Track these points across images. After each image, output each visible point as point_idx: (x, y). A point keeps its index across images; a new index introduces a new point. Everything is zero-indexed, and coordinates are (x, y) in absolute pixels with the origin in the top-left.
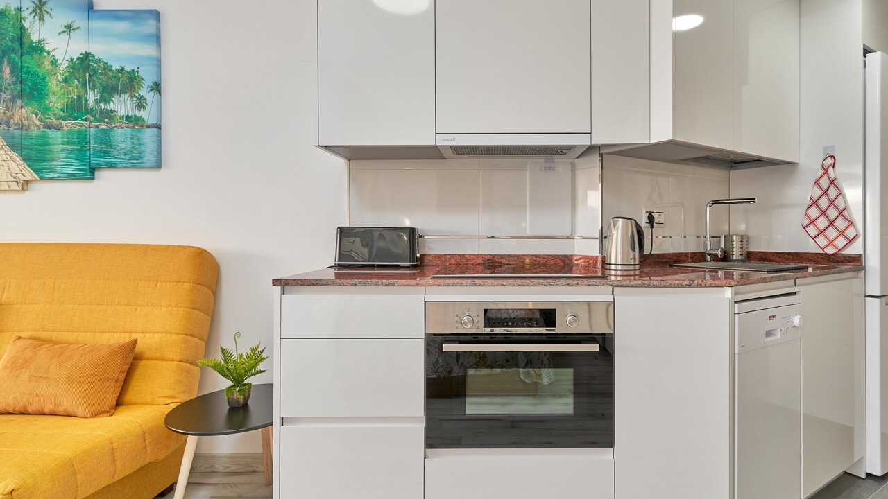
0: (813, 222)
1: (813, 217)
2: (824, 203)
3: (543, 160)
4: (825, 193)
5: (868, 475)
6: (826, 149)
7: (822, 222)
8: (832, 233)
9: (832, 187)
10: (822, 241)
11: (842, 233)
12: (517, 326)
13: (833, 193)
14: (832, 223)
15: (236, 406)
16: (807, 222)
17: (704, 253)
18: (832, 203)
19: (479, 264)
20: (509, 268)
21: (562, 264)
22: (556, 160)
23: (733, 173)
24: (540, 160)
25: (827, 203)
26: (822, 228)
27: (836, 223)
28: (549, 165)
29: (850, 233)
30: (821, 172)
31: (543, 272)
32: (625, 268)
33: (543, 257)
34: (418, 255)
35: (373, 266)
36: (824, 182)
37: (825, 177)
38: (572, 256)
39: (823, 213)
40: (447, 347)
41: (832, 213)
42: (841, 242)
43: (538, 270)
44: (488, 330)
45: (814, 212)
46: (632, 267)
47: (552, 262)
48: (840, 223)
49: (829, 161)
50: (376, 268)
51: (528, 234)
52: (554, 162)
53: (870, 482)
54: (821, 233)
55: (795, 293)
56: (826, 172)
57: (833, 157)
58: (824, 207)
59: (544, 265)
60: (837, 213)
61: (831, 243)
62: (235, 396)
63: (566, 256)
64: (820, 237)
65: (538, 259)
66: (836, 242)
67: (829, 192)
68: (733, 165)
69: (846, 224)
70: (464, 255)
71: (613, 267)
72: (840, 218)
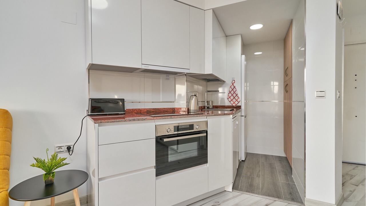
0: (230, 97)
1: (230, 96)
2: (232, 92)
3: (166, 76)
4: (233, 90)
5: (242, 160)
6: (233, 78)
7: (232, 98)
8: (234, 100)
9: (234, 88)
10: (232, 102)
11: (237, 100)
12: (187, 130)
13: (234, 90)
14: (234, 98)
15: (50, 183)
16: (229, 97)
17: (205, 106)
18: (234, 92)
19: (145, 112)
20: (156, 113)
21: (172, 111)
22: (170, 76)
23: (208, 83)
24: (165, 76)
25: (233, 93)
26: (232, 99)
27: (235, 98)
28: (168, 78)
29: (239, 100)
30: (232, 84)
31: (166, 114)
32: (195, 111)
33: (166, 109)
34: (126, 109)
35: (107, 114)
36: (233, 87)
37: (233, 86)
38: (175, 108)
39: (232, 95)
40: (165, 140)
41: (234, 95)
42: (236, 103)
43: (165, 113)
44: (176, 133)
45: (230, 95)
46: (197, 111)
47: (169, 110)
48: (236, 98)
49: (234, 82)
50: (108, 115)
51: (161, 101)
52: (169, 77)
53: (243, 162)
54: (232, 100)
55: (236, 117)
56: (233, 84)
57: (234, 80)
58: (232, 94)
59: (167, 111)
60: (235, 95)
61: (234, 103)
62: (50, 179)
63: (173, 108)
64: (232, 101)
65: (165, 110)
66: (235, 103)
67: (234, 89)
68: (209, 81)
69: (238, 98)
70: (140, 109)
71: (192, 111)
72: (236, 96)
